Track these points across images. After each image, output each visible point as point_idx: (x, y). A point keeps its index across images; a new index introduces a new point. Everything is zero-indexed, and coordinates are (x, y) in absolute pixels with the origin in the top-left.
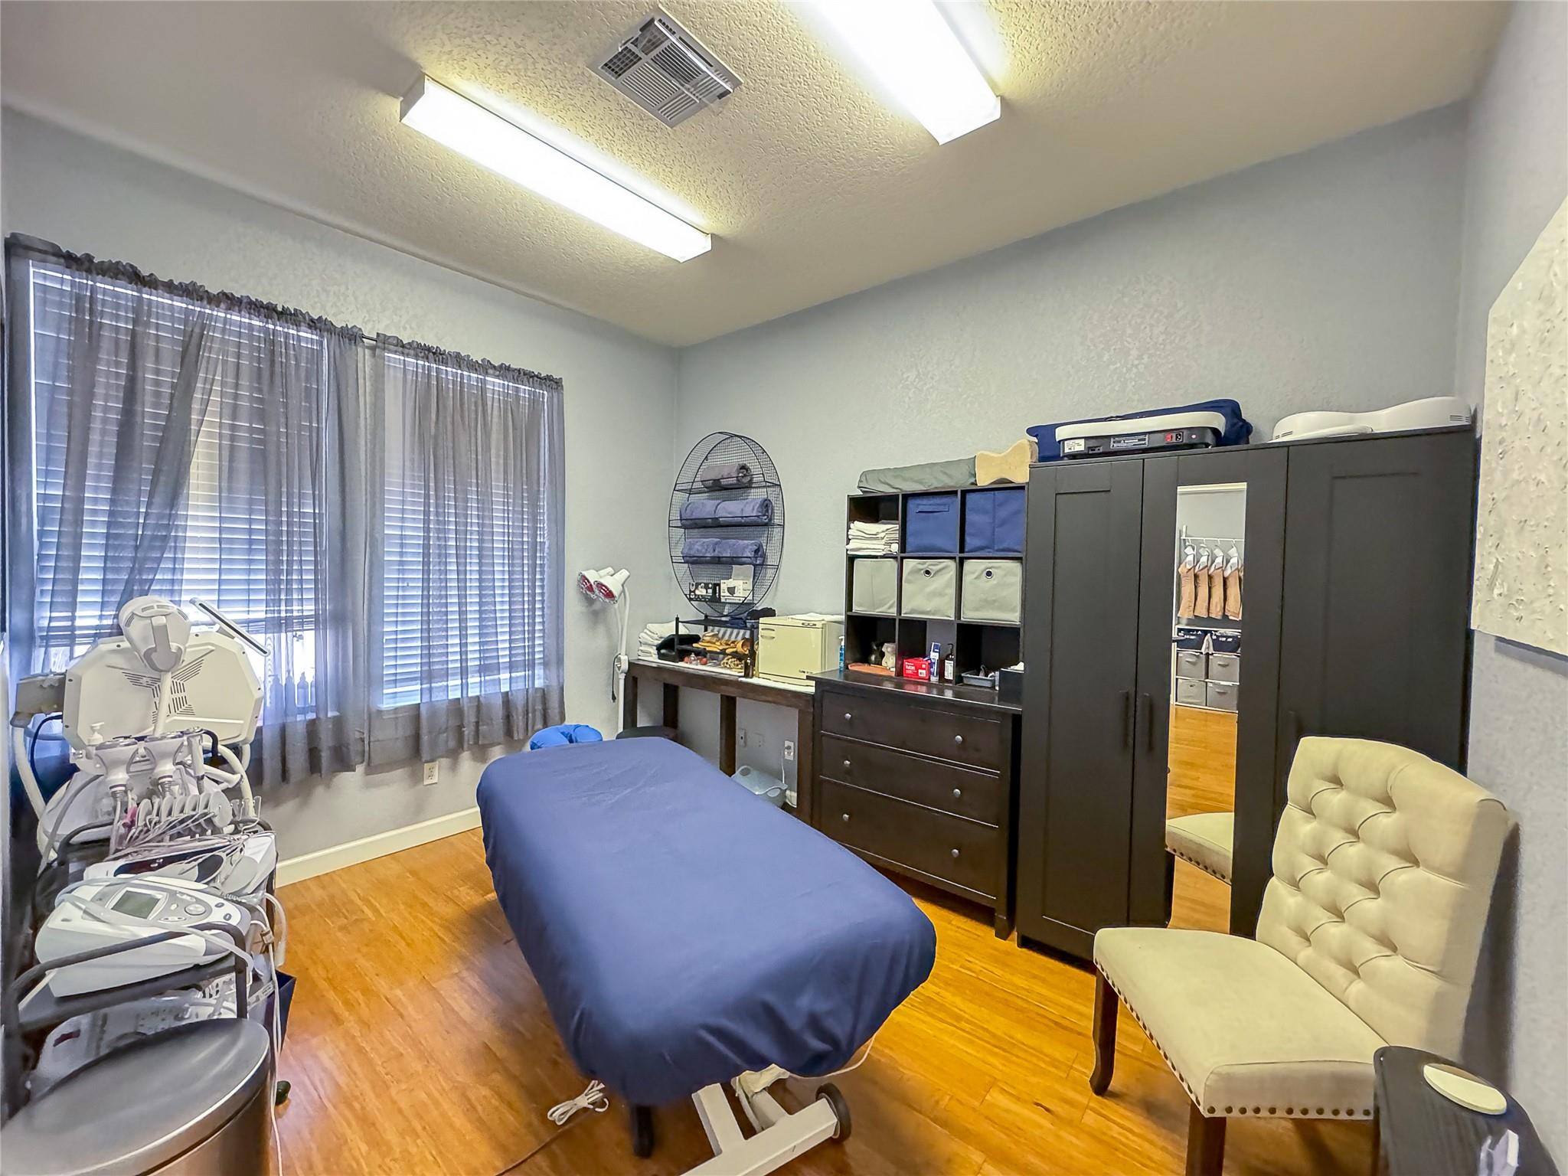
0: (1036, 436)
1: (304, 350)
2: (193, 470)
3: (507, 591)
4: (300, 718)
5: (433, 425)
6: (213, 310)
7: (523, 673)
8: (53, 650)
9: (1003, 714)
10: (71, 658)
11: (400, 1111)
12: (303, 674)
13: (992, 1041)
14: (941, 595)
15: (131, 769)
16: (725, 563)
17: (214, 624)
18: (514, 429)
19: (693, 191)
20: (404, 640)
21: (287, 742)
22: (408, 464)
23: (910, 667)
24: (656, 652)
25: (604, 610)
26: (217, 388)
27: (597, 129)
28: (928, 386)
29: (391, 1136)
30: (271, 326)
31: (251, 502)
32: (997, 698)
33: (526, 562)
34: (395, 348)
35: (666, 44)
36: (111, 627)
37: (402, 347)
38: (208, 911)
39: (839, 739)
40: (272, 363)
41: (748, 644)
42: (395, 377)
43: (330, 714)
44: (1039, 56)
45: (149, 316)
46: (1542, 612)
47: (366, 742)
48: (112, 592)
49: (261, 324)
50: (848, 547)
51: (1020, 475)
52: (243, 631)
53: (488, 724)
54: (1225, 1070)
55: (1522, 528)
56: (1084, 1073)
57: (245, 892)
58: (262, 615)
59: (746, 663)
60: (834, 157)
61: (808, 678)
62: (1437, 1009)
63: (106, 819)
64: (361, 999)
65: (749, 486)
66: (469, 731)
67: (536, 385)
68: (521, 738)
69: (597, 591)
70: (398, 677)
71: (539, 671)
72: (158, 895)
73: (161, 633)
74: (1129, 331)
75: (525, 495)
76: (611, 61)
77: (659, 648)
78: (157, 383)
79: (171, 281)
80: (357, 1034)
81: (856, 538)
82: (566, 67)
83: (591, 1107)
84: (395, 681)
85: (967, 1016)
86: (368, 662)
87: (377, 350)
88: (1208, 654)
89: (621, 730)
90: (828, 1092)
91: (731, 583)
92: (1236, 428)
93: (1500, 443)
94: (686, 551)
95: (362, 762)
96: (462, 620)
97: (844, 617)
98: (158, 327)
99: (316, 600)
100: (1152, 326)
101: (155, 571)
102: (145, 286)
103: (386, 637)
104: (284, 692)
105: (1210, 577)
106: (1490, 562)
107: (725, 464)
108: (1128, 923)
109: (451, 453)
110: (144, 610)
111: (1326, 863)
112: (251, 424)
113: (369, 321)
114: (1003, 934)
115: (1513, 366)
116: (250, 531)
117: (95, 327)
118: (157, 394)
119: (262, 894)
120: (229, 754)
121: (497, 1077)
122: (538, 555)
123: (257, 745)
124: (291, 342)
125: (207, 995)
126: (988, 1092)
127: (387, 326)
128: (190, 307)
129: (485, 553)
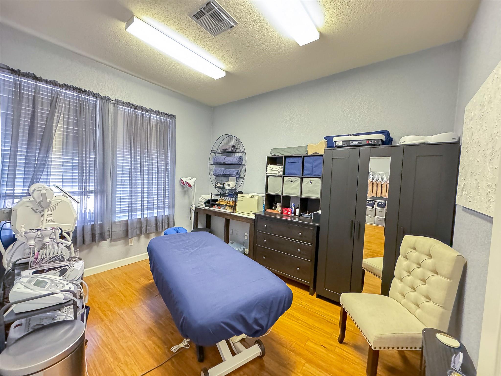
0: (327, 140)
1: (91, 104)
2: (54, 142)
3: (156, 184)
4: (89, 224)
5: (133, 129)
6: (61, 89)
7: (161, 210)
8: (7, 201)
9: (314, 226)
10: (13, 203)
11: (123, 348)
12: (90, 209)
13: (308, 327)
14: (296, 188)
15: (36, 240)
16: (227, 176)
17: (61, 193)
18: (160, 131)
19: (220, 57)
20: (123, 199)
21: (85, 231)
22: (125, 142)
23: (285, 211)
24: (204, 204)
25: (187, 191)
26: (62, 115)
27: (190, 36)
28: (293, 122)
29: (121, 356)
30: (80, 96)
31: (73, 153)
32: (312, 221)
33: (163, 174)
34: (121, 104)
35: (214, 10)
36: (26, 193)
37: (123, 104)
38: (64, 286)
39: (262, 233)
40: (81, 107)
41: (234, 202)
42: (121, 114)
43: (99, 223)
44: (332, 20)
45: (39, 91)
46: (477, 200)
47: (110, 231)
48: (27, 182)
49: (77, 95)
50: (267, 173)
51: (321, 152)
52: (70, 195)
53: (150, 227)
54: (380, 336)
55: (472, 174)
56: (336, 336)
57: (74, 280)
58: (77, 190)
59: (233, 209)
60: (266, 48)
61: (253, 214)
62: (442, 317)
63: (28, 256)
64: (110, 313)
65: (235, 152)
66: (144, 229)
67: (167, 118)
68: (161, 231)
69: (186, 184)
70: (121, 211)
71: (167, 210)
72: (47, 281)
73: (44, 196)
74: (357, 107)
75: (163, 153)
76: (196, 14)
77: (205, 203)
78: (42, 113)
79: (47, 79)
80: (109, 325)
81: (269, 170)
82: (181, 16)
83: (184, 347)
84: (120, 212)
85: (300, 319)
86: (111, 206)
87: (115, 104)
88: (376, 208)
89: (192, 229)
90: (258, 342)
91: (229, 183)
92: (388, 139)
93: (467, 148)
94: (214, 172)
95: (109, 238)
96: (142, 193)
97: (265, 195)
98: (42, 94)
99: (95, 186)
100: (363, 106)
101: (41, 175)
102: (38, 81)
103: (117, 198)
104: (83, 215)
105: (377, 184)
106: (462, 184)
107: (228, 145)
108: (350, 291)
109: (139, 139)
110: (38, 188)
111: (411, 274)
112: (73, 127)
113: (113, 95)
114: (312, 294)
115: (472, 125)
116: (73, 163)
117: (21, 94)
118: (42, 117)
119: (80, 280)
120: (66, 235)
121: (154, 338)
122: (167, 172)
123: (75, 232)
124: (87, 101)
125: (62, 312)
126: (307, 342)
127: (118, 97)
128: (53, 88)
129: (149, 171)
